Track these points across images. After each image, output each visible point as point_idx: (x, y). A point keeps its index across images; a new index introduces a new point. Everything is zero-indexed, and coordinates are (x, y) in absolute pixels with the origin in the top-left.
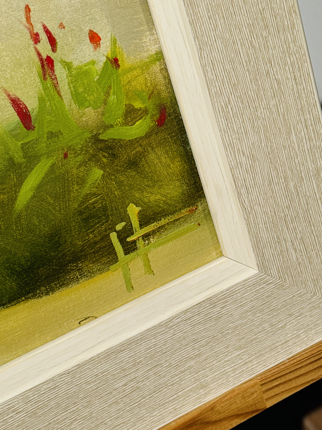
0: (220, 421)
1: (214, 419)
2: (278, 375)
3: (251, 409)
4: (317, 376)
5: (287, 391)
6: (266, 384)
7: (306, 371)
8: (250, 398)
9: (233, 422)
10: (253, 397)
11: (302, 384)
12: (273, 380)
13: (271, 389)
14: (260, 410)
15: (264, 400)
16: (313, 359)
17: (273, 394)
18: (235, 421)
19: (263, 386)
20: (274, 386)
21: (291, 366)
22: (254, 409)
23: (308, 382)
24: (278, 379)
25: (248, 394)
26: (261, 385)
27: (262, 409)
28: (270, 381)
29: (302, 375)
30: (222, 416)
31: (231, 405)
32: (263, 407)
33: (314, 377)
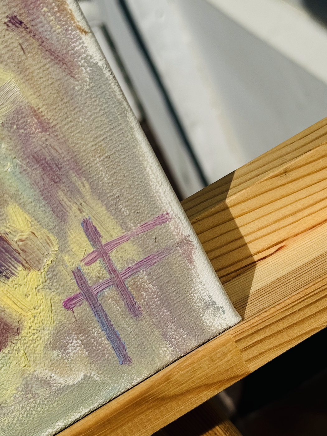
0: (182, 394)
1: (172, 393)
2: (259, 326)
3: (225, 376)
4: (320, 323)
5: (276, 347)
6: (243, 340)
7: (302, 318)
8: (222, 360)
9: (201, 395)
10: (226, 359)
11: (298, 337)
12: (252, 334)
13: (252, 347)
14: (241, 376)
15: (244, 362)
16: (310, 301)
17: (256, 353)
18: (204, 393)
19: (239, 343)
20: (256, 342)
21: (278, 312)
22: (230, 374)
23: (307, 333)
24: (261, 331)
25: (218, 356)
26: (236, 342)
27: (243, 374)
28: (249, 336)
29: (296, 324)
30: (184, 387)
31: (195, 371)
32: (244, 372)
33: (315, 326)
